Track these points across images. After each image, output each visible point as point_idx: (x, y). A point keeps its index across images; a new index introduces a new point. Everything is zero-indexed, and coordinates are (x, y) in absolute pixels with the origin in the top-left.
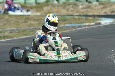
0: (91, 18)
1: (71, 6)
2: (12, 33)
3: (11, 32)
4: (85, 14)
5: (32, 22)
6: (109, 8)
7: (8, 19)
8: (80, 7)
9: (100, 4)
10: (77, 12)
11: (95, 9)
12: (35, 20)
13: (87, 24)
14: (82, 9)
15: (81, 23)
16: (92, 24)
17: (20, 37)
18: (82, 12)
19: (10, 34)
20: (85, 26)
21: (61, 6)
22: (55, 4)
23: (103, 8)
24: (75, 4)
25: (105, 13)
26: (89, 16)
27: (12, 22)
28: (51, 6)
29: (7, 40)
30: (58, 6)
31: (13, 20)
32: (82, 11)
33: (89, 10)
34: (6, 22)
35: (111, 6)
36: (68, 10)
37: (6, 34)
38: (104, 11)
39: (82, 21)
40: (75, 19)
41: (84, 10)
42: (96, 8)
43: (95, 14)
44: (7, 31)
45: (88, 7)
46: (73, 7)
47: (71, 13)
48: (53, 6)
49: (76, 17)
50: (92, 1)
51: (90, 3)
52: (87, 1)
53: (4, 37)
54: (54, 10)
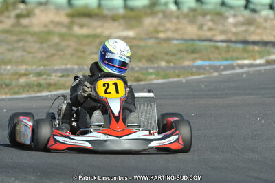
0: (256, 48)
1: (208, 17)
2: (68, 76)
3: (66, 73)
4: (240, 38)
7: (57, 44)
8: (231, 20)
10: (223, 32)
11: (265, 28)
13: (246, 62)
14: (236, 25)
15: (232, 59)
16: (258, 62)
18: (235, 34)
19: (63, 80)
20: (242, 66)
21: (186, 16)
22: (171, 13)
24: (219, 14)
27: (69, 51)
28: (160, 15)
29: (54, 92)
30: (178, 17)
31: (69, 46)
32: (234, 30)
33: (252, 28)
34: (52, 51)
36: (201, 27)
37: (54, 78)
39: (235, 55)
40: (217, 48)
41: (240, 29)
42: (268, 25)
43: (266, 38)
44: (55, 71)
45: (250, 22)
46: (212, 20)
47: (208, 34)
48: (167, 15)
49: (220, 44)
50: (258, 8)
51: (254, 11)
52: (246, 7)
53: (49, 86)
54: (168, 25)
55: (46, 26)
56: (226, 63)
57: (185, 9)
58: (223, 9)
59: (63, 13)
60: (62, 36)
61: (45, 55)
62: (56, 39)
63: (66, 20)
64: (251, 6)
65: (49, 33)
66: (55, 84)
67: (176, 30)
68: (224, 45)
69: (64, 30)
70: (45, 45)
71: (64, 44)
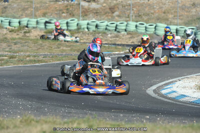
0: (120, 47)
1: (100, 34)
3: (45, 56)
4: (113, 43)
5: (64, 48)
6: (136, 38)
7: (41, 44)
8: (109, 35)
9: (128, 34)
10: (106, 40)
11: (123, 39)
12: (67, 46)
13: (117, 53)
14: (111, 37)
15: (111, 51)
16: (121, 52)
17: (54, 62)
18: (111, 41)
19: (44, 59)
20: (115, 54)
21: (91, 34)
22: (86, 32)
23: (131, 38)
24: (104, 33)
25: (133, 42)
26: (118, 45)
27: (46, 47)
28: (81, 33)
29: (41, 64)
30: (88, 34)
31: (46, 45)
32: (110, 39)
33: (118, 39)
34: (39, 47)
35: (138, 36)
37: (41, 58)
38: (131, 41)
39: (112, 49)
40: (105, 47)
41: (113, 39)
42: (123, 37)
43: (123, 43)
44: (41, 55)
45: (117, 36)
46: (102, 36)
48: (84, 33)
49: (105, 45)
50: (121, 31)
51: (119, 32)
52: (115, 30)
53: (39, 61)
54: (84, 37)
55: (36, 37)
56: (109, 53)
57: (91, 31)
58: (106, 31)
59: (43, 31)
61: (36, 49)
64: (117, 30)
66: (41, 61)
67: (88, 39)
68: (107, 45)
70: (36, 45)
71: (44, 44)
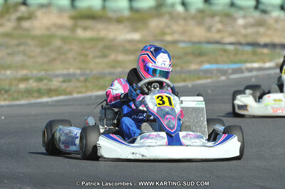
0: (266, 51)
1: (217, 19)
2: (69, 81)
3: (68, 78)
4: (250, 40)
5: (121, 57)
7: (59, 48)
8: (241, 22)
10: (232, 34)
11: (276, 30)
12: (126, 52)
13: (256, 65)
14: (245, 27)
16: (268, 65)
17: (90, 94)
18: (245, 36)
19: (65, 85)
21: (194, 17)
24: (228, 15)
27: (71, 55)
29: (55, 98)
30: (185, 19)
31: (72, 50)
32: (244, 31)
33: (262, 30)
34: (54, 55)
36: (209, 29)
37: (55, 83)
39: (243, 58)
42: (279, 26)
43: (277, 40)
44: (57, 76)
45: (260, 24)
46: (221, 22)
47: (217, 37)
48: (174, 17)
49: (228, 47)
50: (269, 9)
51: (264, 12)
52: (256, 8)
53: (50, 92)
55: (48, 29)
56: (234, 66)
57: (193, 10)
58: (233, 11)
59: (66, 15)
60: (64, 39)
61: (46, 59)
62: (58, 43)
63: (68, 22)
64: (261, 7)
65: (51, 37)
66: (56, 90)
67: (184, 32)
69: (66, 33)
70: (46, 49)
71: (66, 47)
